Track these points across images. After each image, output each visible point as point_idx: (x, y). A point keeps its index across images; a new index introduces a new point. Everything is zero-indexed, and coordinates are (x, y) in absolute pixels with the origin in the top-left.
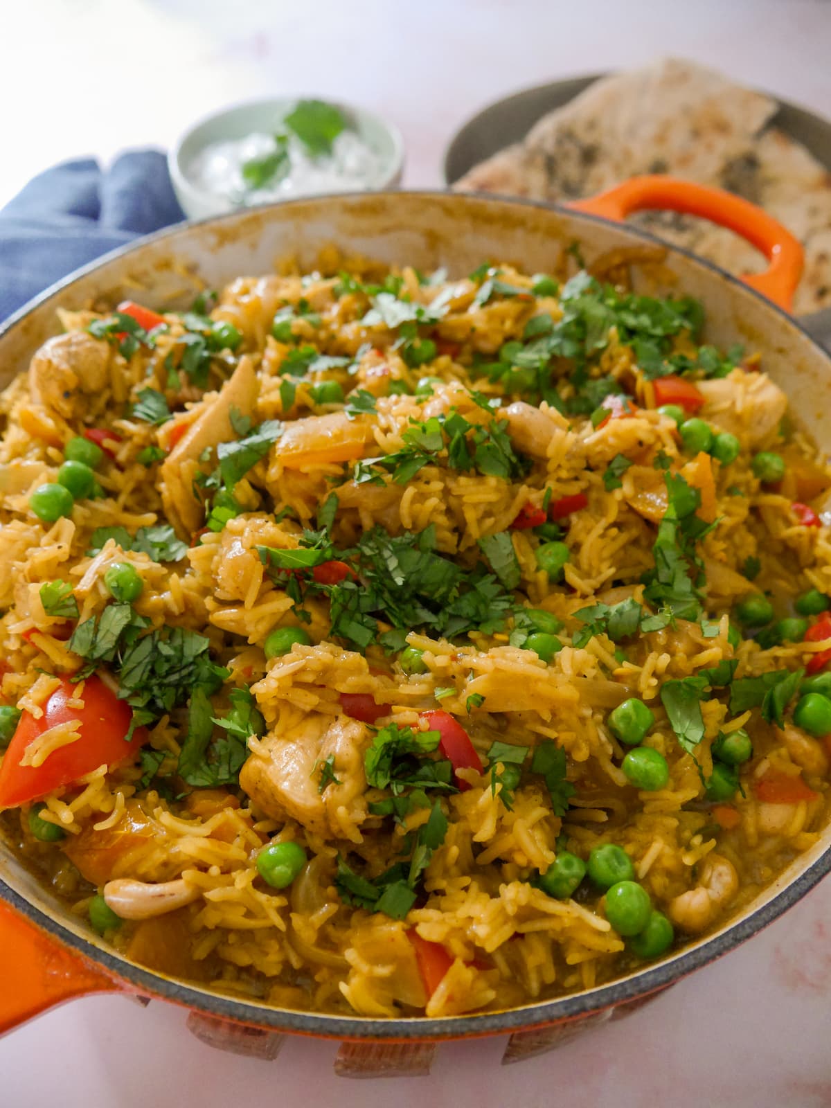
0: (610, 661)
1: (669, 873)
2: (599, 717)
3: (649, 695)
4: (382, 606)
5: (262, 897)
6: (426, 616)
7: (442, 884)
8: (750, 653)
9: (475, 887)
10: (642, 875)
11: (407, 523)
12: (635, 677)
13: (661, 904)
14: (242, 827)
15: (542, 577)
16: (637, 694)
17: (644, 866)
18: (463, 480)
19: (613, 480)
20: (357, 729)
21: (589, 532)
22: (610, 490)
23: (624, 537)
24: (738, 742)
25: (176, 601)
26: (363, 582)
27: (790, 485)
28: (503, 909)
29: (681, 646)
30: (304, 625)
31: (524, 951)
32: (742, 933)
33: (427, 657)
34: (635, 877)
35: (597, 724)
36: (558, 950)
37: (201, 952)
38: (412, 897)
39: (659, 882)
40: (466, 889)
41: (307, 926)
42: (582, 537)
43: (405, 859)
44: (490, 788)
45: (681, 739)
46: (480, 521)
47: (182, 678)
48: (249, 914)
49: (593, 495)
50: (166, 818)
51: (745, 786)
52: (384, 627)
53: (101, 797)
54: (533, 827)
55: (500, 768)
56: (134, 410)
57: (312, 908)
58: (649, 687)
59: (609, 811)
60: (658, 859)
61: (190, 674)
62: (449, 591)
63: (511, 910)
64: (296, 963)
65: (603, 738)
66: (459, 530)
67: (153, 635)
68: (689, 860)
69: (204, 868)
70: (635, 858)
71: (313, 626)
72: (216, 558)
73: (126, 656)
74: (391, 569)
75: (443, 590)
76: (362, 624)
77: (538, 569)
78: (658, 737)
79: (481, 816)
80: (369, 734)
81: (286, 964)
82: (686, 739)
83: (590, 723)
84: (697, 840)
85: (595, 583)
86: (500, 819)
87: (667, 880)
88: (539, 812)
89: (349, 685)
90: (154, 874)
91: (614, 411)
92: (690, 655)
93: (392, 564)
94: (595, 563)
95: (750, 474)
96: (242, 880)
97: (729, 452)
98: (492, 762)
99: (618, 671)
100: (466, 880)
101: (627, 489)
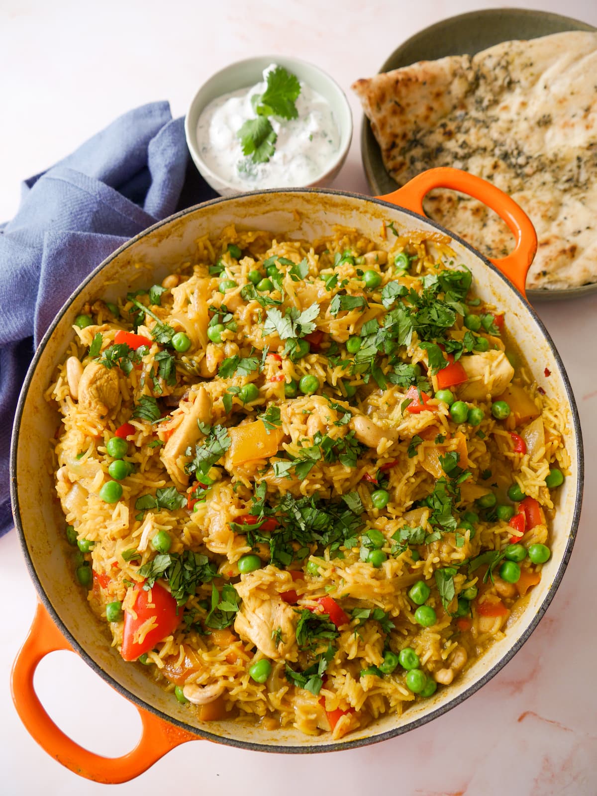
0: (410, 561)
1: (436, 662)
2: (405, 593)
3: (428, 577)
4: (295, 537)
5: (254, 688)
6: (316, 536)
7: (334, 674)
8: (481, 534)
9: (348, 675)
10: (423, 664)
11: (304, 493)
12: (422, 568)
13: (430, 675)
14: (239, 653)
15: (376, 510)
16: (422, 577)
17: (424, 659)
18: (332, 469)
19: (412, 451)
20: (290, 611)
21: (399, 481)
22: (411, 457)
23: (419, 480)
24: (471, 594)
25: (188, 539)
26: (284, 525)
27: (512, 423)
28: (361, 689)
29: (445, 549)
30: (257, 553)
31: (371, 700)
32: (465, 696)
33: (320, 570)
34: (420, 667)
35: (403, 596)
36: (386, 700)
37: (229, 708)
38: (320, 682)
39: (430, 667)
40: (345, 676)
41: (276, 697)
42: (395, 484)
43: (316, 662)
44: (354, 634)
45: (443, 600)
46: (342, 486)
47: (198, 577)
48: (250, 694)
49: (402, 458)
50: (205, 656)
51: (474, 610)
52: (296, 547)
53: (173, 649)
54: (374, 645)
55: (357, 622)
56: (140, 412)
57: (277, 690)
58: (429, 572)
59: (408, 631)
60: (431, 657)
61: (201, 574)
62: (328, 526)
63: (365, 690)
64: (272, 710)
65: (406, 603)
66: (331, 487)
67: (179, 559)
68: (444, 657)
69: (225, 678)
70: (420, 656)
71: (261, 553)
72: (206, 520)
73: (170, 575)
74: (298, 518)
75: (325, 527)
76: (285, 550)
77: (373, 507)
78: (432, 600)
79: (350, 646)
80: (296, 614)
81: (268, 710)
82: (446, 599)
83: (400, 598)
84: (448, 644)
85: (403, 509)
86: (359, 643)
87: (434, 665)
88: (377, 636)
89: (284, 588)
90: (205, 684)
91: (415, 401)
92: (449, 553)
93: (298, 516)
94: (403, 499)
95: (490, 420)
96: (245, 681)
97: (477, 421)
98: (354, 618)
99: (414, 567)
100: (344, 672)
101: (420, 457)
